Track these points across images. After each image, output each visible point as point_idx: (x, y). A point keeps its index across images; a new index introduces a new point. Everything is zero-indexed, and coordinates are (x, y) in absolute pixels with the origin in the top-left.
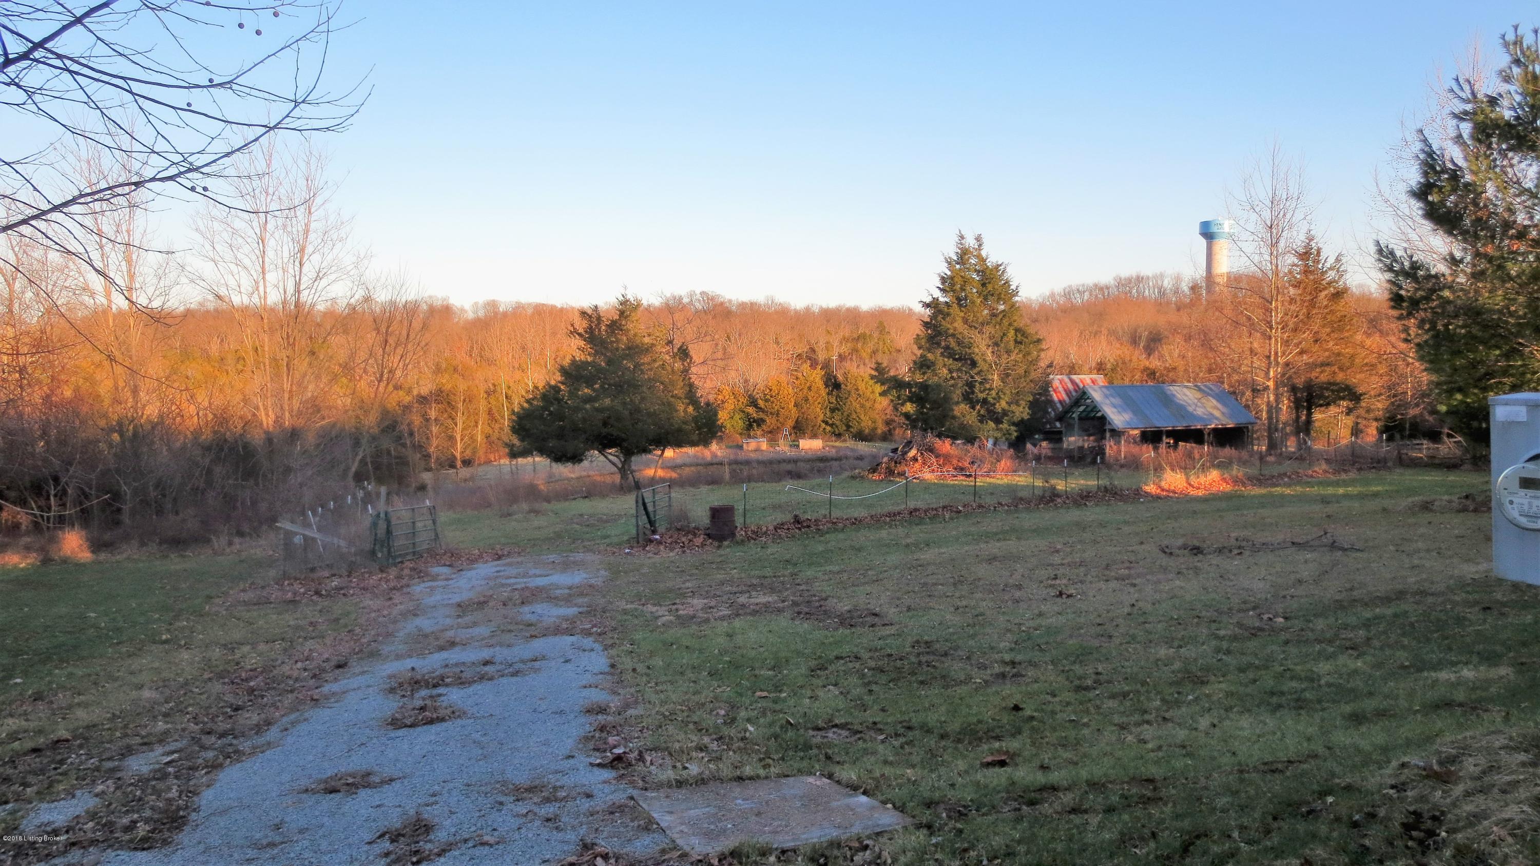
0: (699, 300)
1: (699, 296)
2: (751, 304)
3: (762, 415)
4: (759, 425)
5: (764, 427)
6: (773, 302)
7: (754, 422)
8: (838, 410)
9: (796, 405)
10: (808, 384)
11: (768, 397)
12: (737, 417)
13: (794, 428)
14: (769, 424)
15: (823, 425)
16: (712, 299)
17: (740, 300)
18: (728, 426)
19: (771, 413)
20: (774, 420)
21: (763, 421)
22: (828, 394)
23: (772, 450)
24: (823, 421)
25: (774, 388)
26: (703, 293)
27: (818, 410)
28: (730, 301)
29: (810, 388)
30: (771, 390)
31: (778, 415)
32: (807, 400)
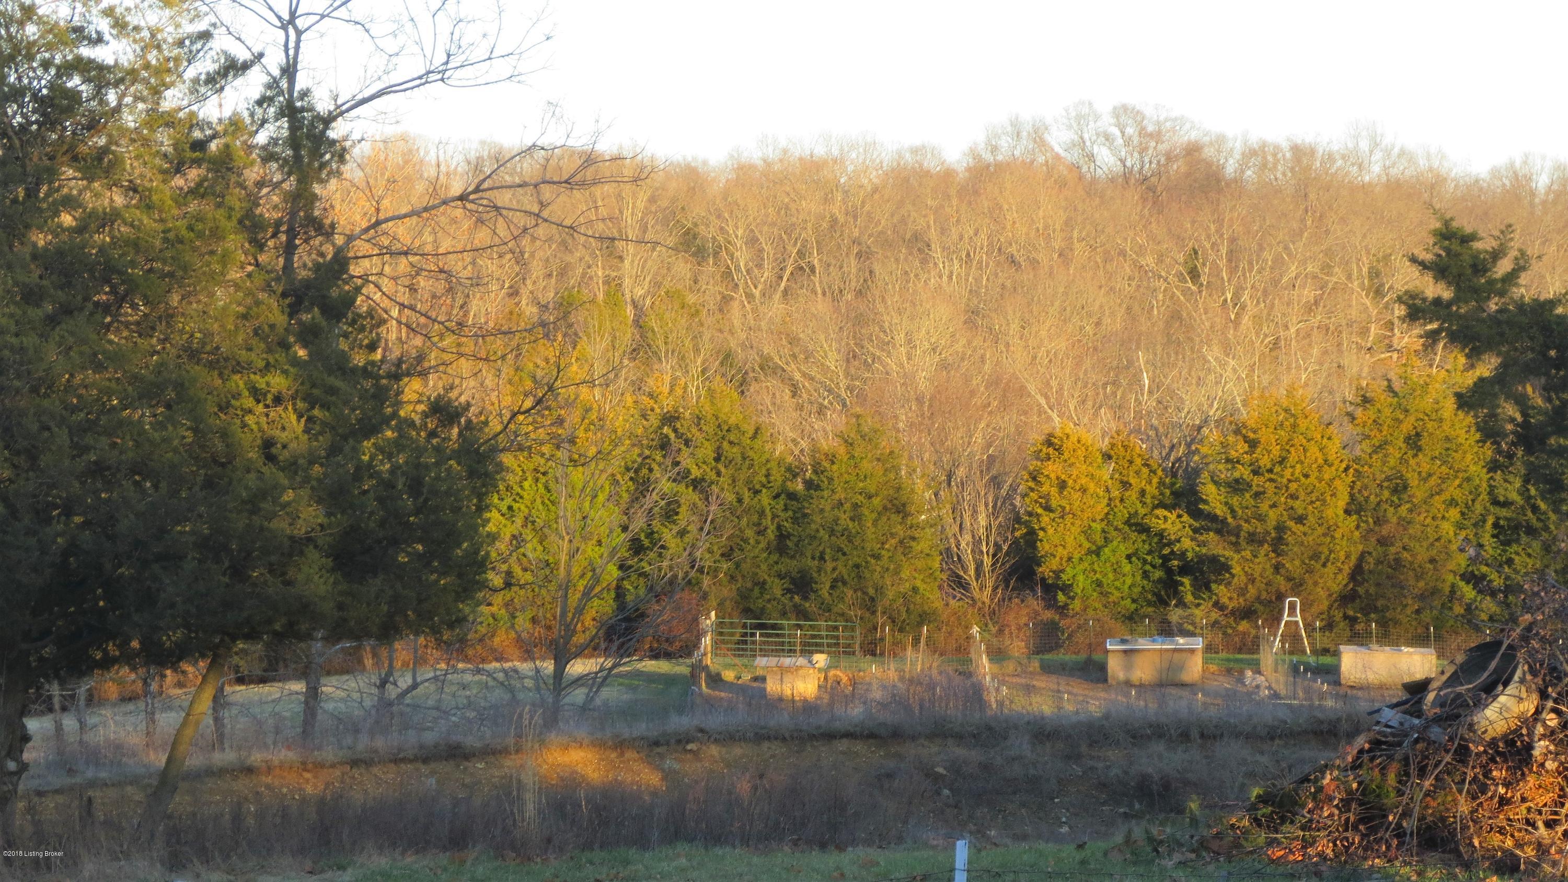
0: (1108, 138)
1: (1107, 123)
2: (1296, 150)
3: (1215, 545)
4: (1202, 586)
5: (1221, 590)
6: (1375, 145)
7: (1185, 569)
8: (1531, 531)
9: (1354, 508)
10: (1407, 427)
11: (1243, 472)
12: (1119, 549)
13: (1346, 598)
14: (1239, 578)
15: (1468, 592)
16: (1157, 136)
17: (1254, 140)
18: (1082, 583)
19: (1253, 539)
20: (1262, 562)
21: (1220, 567)
22: (1493, 467)
23: (1227, 684)
24: (1471, 578)
25: (1265, 436)
26: (1123, 112)
27: (1447, 528)
28: (1220, 140)
29: (1414, 442)
30: (1253, 444)
31: (1278, 544)
32: (1400, 488)
